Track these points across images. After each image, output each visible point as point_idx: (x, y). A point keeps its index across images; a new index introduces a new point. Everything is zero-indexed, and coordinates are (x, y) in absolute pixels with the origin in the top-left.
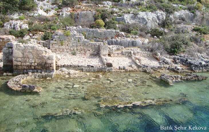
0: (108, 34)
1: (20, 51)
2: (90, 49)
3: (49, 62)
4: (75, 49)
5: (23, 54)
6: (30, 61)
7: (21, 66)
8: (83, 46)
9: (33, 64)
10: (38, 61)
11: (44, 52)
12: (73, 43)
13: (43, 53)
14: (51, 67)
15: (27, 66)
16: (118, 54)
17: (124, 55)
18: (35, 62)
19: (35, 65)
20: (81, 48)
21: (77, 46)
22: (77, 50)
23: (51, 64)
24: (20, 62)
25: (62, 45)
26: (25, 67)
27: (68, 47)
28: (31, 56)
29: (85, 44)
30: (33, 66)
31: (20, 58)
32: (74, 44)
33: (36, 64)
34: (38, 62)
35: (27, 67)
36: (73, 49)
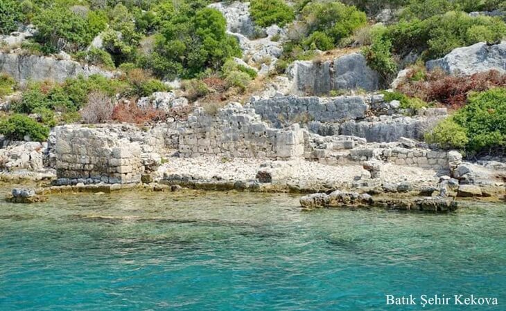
0: (346, 109)
1: (66, 141)
2: (265, 146)
3: (113, 161)
4: (232, 146)
5: (71, 146)
6: (83, 161)
7: (68, 169)
8: (250, 138)
9: (87, 166)
10: (95, 160)
11: (106, 142)
12: (226, 132)
13: (103, 143)
14: (116, 172)
15: (77, 170)
16: (338, 158)
17: (354, 160)
18: (90, 163)
19: (90, 169)
20: (245, 145)
21: (235, 140)
22: (236, 148)
23: (116, 167)
24: (67, 162)
25: (204, 138)
26: (74, 172)
27: (217, 141)
28: (83, 150)
29: (253, 134)
30: (87, 170)
31: (66, 153)
32: (228, 135)
33: (92, 166)
34: (95, 163)
35: (78, 173)
36: (228, 148)
